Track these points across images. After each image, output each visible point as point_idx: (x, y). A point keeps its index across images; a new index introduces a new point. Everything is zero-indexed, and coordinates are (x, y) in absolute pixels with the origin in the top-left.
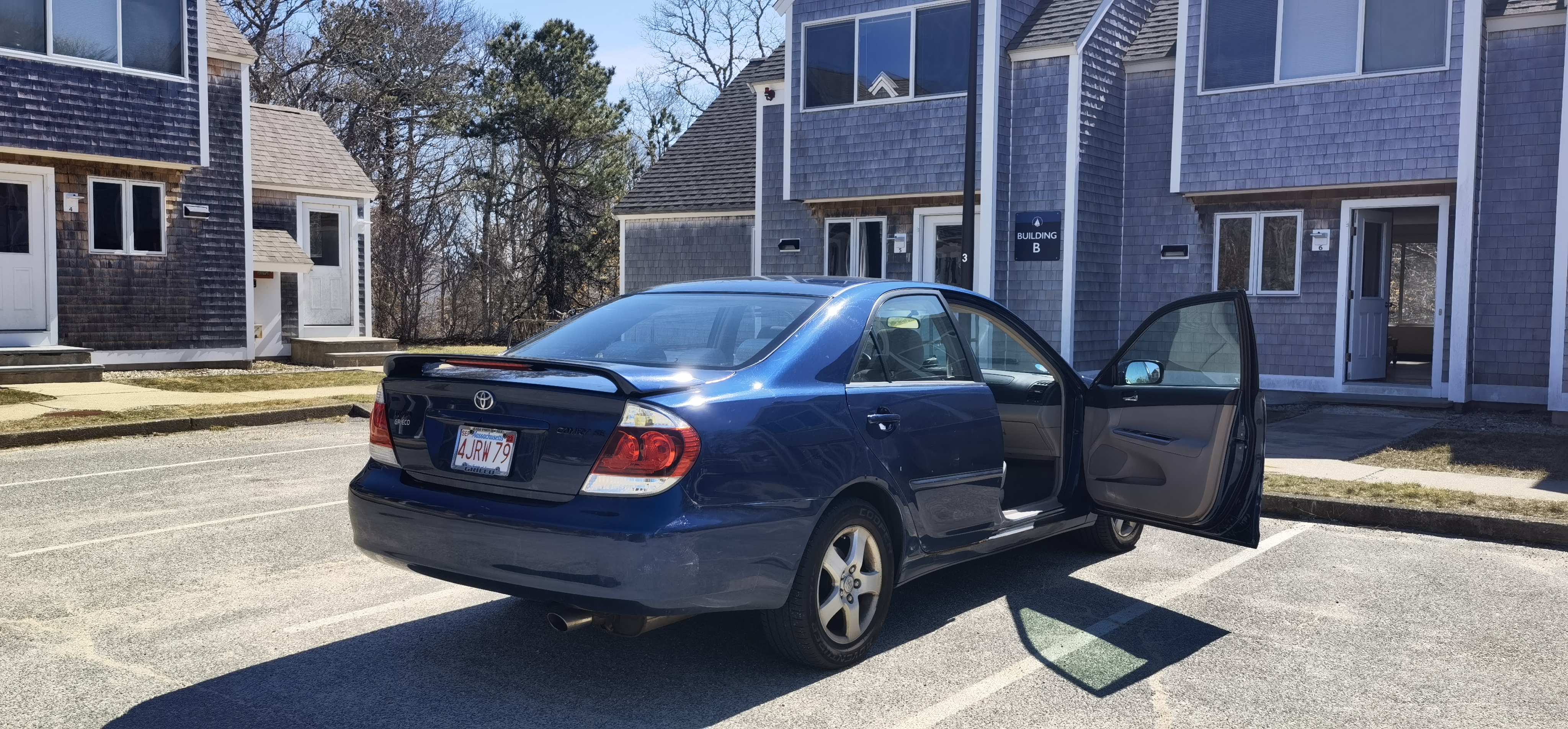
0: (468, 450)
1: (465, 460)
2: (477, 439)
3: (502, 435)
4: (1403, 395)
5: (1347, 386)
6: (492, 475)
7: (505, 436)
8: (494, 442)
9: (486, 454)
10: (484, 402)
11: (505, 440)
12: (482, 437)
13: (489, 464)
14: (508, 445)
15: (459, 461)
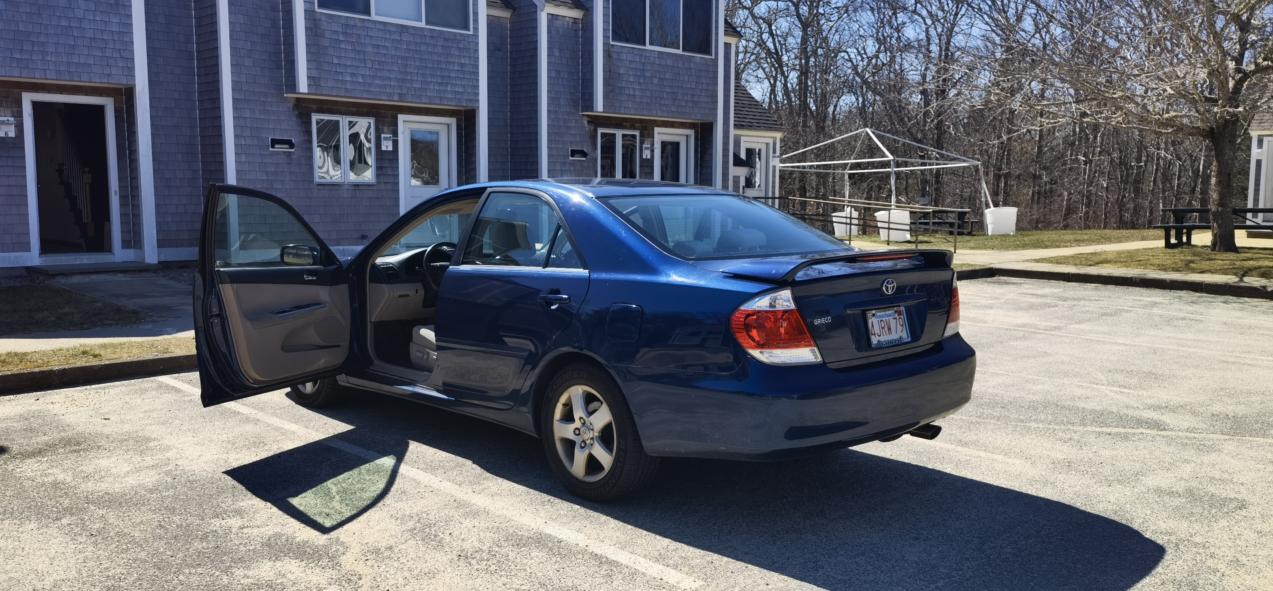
0: (877, 330)
1: (878, 338)
2: (879, 320)
3: (893, 311)
4: (92, 262)
5: (42, 259)
6: (898, 343)
7: (896, 312)
8: (891, 318)
9: (889, 329)
10: (889, 289)
11: (896, 315)
12: (883, 316)
13: (894, 336)
14: (900, 318)
15: (874, 340)
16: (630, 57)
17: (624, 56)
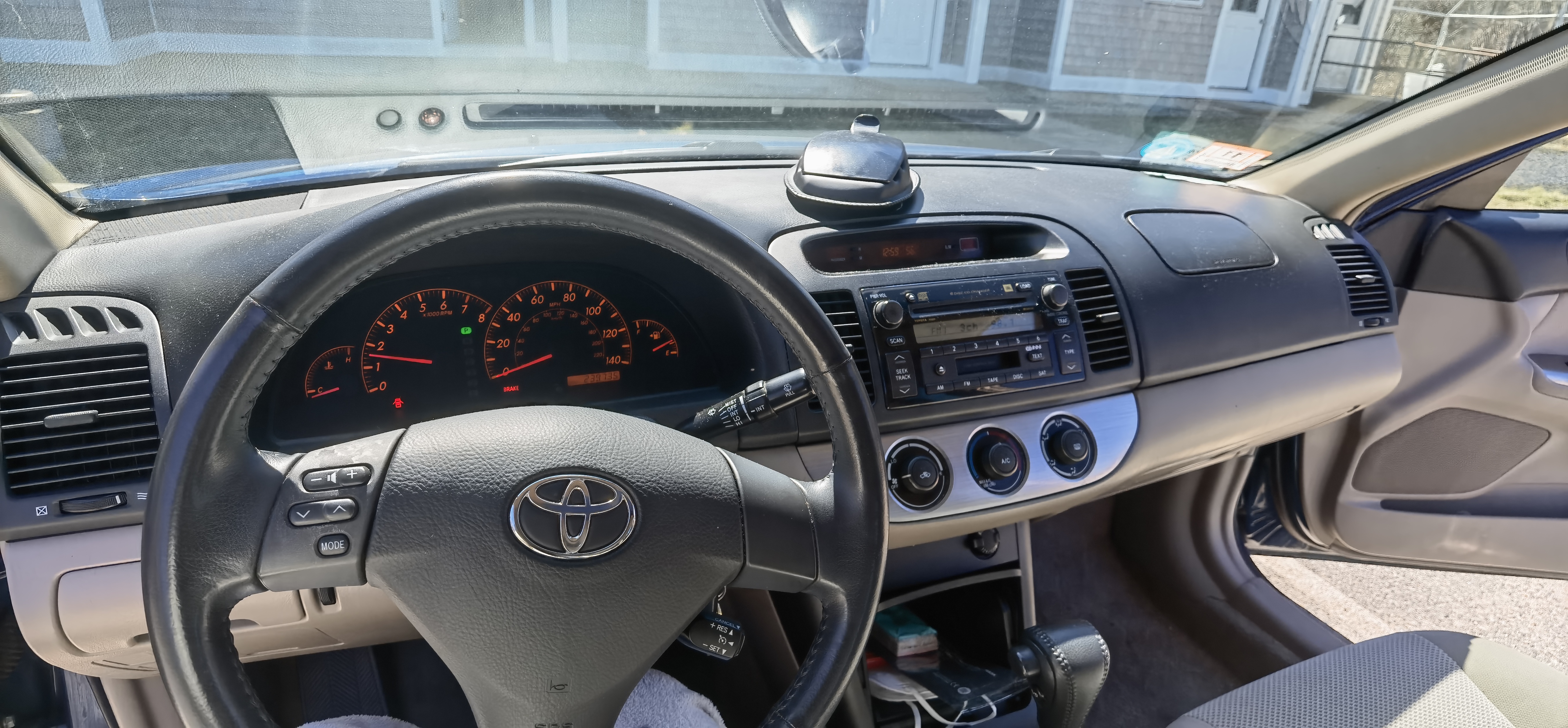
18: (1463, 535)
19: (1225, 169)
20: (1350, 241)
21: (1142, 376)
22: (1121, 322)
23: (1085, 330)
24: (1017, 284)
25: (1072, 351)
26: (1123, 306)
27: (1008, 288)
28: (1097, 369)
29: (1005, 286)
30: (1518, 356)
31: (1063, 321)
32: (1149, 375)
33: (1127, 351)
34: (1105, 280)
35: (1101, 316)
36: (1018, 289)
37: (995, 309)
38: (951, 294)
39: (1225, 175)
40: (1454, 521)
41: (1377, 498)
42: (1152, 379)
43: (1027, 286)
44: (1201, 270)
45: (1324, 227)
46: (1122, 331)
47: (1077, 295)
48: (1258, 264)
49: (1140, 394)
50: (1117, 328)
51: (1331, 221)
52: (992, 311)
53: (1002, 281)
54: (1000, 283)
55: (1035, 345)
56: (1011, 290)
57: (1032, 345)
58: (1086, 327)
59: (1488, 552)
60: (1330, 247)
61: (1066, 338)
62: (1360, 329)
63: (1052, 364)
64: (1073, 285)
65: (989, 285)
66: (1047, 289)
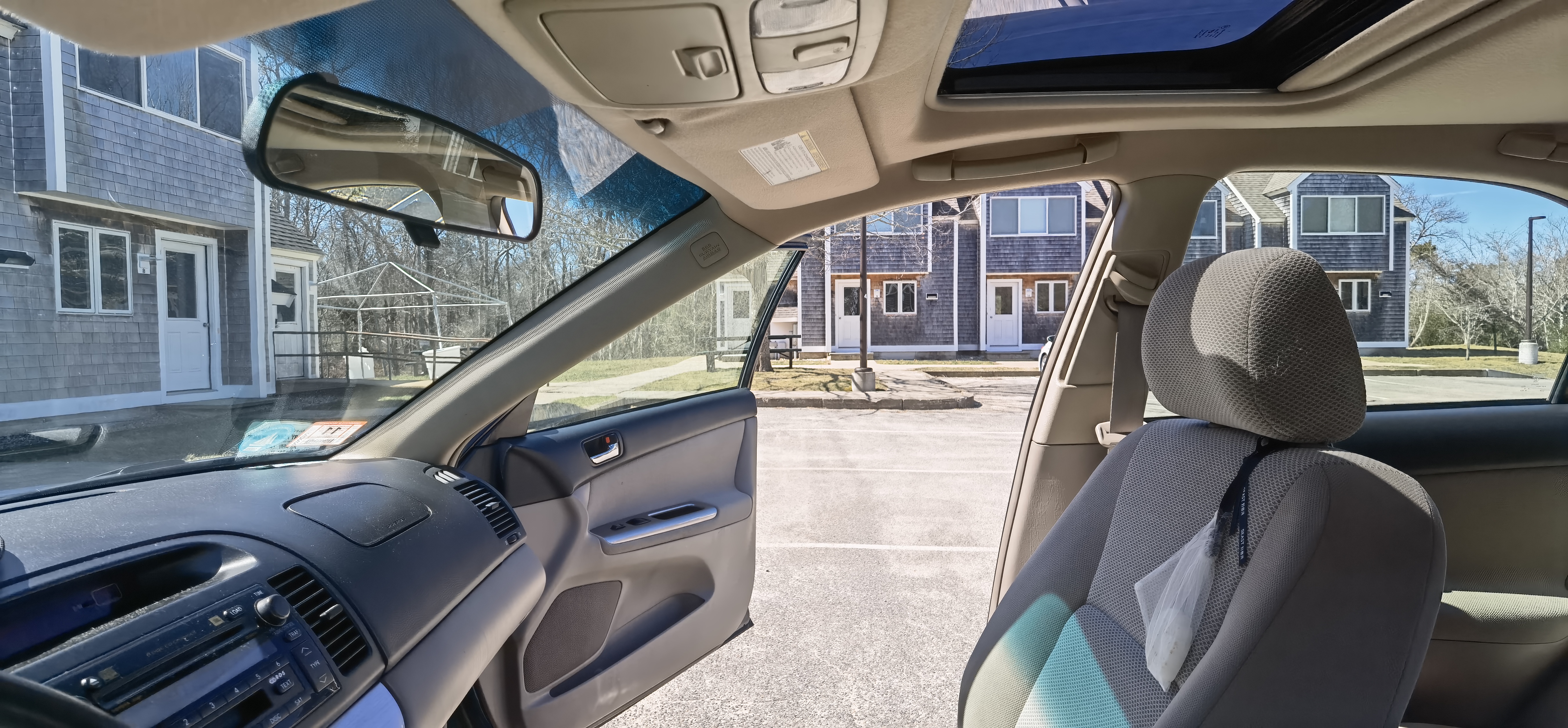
16: (115, 117)
17: (103, 113)
18: (607, 688)
19: (323, 447)
20: (465, 480)
21: (385, 660)
22: (344, 613)
23: (317, 634)
24: (225, 613)
25: (317, 663)
26: (338, 596)
27: (217, 621)
28: (347, 670)
29: (211, 620)
30: (587, 534)
31: (295, 634)
32: (390, 656)
33: (362, 641)
34: (308, 576)
35: (324, 614)
36: (229, 618)
37: (214, 650)
38: (148, 654)
39: (325, 452)
40: (598, 680)
41: (545, 692)
42: (394, 659)
43: (238, 610)
44: (383, 537)
45: (440, 474)
46: (349, 622)
47: (293, 601)
48: (420, 518)
49: (388, 679)
50: (343, 622)
51: (443, 468)
52: (211, 655)
53: (205, 614)
54: (205, 619)
55: (277, 673)
56: (221, 622)
57: (274, 675)
58: (317, 631)
59: (624, 691)
60: (457, 488)
61: (305, 651)
62: (507, 548)
63: (303, 686)
64: (283, 592)
65: (192, 626)
66: (261, 605)
